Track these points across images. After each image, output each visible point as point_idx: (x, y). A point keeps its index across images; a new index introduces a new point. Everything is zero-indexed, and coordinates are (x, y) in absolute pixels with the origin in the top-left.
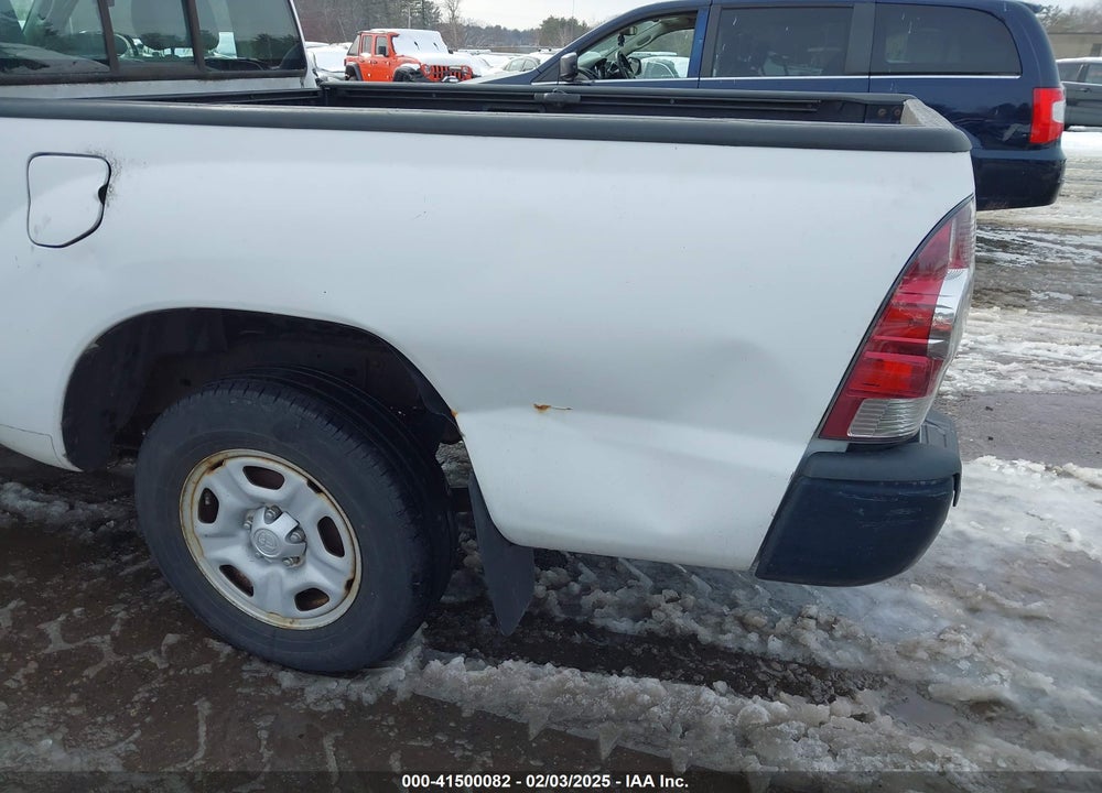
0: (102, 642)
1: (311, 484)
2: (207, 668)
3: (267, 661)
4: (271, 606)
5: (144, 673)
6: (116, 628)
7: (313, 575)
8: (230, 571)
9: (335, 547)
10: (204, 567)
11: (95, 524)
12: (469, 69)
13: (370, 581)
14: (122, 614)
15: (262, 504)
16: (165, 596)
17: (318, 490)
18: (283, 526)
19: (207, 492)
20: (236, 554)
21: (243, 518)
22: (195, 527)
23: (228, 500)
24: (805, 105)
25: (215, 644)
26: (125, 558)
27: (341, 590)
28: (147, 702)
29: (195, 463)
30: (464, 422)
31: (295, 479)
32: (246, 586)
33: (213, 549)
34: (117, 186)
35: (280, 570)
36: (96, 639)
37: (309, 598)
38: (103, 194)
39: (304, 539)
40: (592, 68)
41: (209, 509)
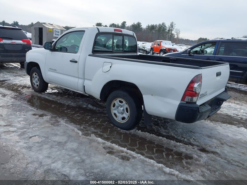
0: (99, 122)
1: (126, 103)
2: (110, 126)
3: (117, 127)
4: (119, 119)
5: (103, 125)
6: (100, 121)
7: (124, 115)
8: (115, 114)
9: (127, 112)
10: (112, 113)
11: (99, 110)
12: (176, 49)
13: (130, 117)
14: (101, 120)
15: (120, 105)
16: (107, 119)
17: (127, 104)
18: (122, 109)
19: (114, 103)
20: (116, 112)
21: (118, 107)
22: (112, 108)
23: (116, 105)
24: (211, 63)
25: (111, 124)
26: (102, 115)
27: (127, 117)
28: (103, 128)
29: (114, 99)
30: (143, 96)
31: (124, 102)
32: (116, 116)
33: (114, 111)
34: (112, 66)
35: (120, 115)
36: (98, 121)
37: (123, 118)
38: (111, 67)
39: (124, 111)
40: (194, 52)
41: (114, 106)
